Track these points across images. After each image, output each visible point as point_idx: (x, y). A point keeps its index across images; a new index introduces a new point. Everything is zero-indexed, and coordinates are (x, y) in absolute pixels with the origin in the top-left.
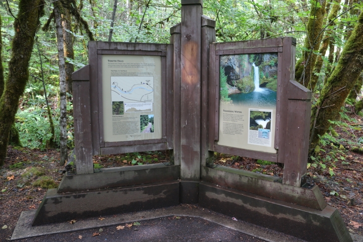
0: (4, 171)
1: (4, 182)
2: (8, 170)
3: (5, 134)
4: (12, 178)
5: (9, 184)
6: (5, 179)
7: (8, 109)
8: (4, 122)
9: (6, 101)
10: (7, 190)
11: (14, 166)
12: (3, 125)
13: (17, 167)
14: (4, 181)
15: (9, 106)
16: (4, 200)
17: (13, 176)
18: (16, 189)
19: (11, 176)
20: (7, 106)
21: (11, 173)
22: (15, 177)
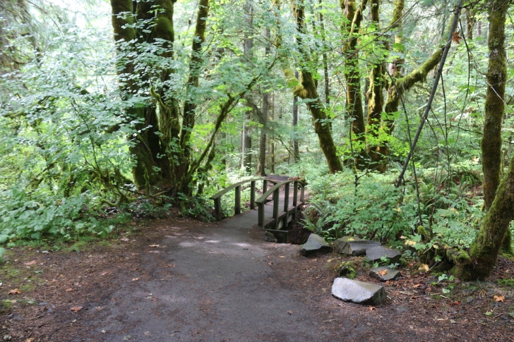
0: (490, 285)
1: (490, 301)
2: (495, 285)
3: (500, 233)
4: (501, 299)
5: (497, 306)
6: (491, 298)
7: (510, 199)
8: (501, 217)
9: (508, 187)
10: (493, 315)
11: (504, 283)
12: (499, 221)
13: (509, 286)
14: (489, 299)
15: (512, 195)
16: (489, 327)
17: (503, 297)
18: (506, 318)
19: (499, 295)
20: (509, 194)
21: (500, 292)
22: (506, 299)
